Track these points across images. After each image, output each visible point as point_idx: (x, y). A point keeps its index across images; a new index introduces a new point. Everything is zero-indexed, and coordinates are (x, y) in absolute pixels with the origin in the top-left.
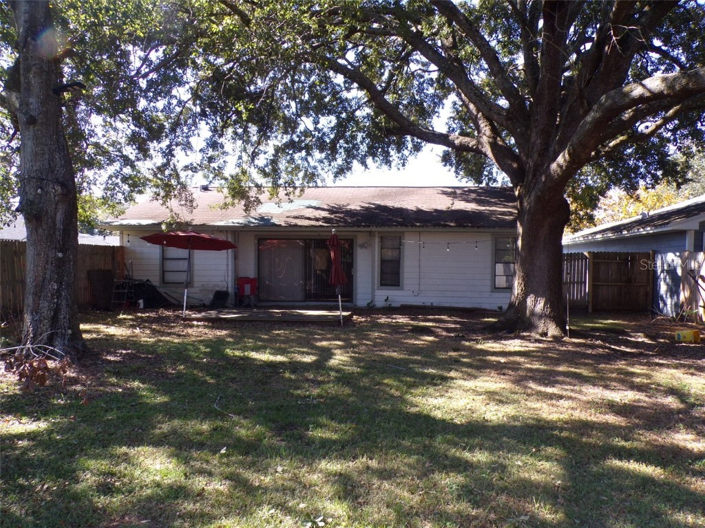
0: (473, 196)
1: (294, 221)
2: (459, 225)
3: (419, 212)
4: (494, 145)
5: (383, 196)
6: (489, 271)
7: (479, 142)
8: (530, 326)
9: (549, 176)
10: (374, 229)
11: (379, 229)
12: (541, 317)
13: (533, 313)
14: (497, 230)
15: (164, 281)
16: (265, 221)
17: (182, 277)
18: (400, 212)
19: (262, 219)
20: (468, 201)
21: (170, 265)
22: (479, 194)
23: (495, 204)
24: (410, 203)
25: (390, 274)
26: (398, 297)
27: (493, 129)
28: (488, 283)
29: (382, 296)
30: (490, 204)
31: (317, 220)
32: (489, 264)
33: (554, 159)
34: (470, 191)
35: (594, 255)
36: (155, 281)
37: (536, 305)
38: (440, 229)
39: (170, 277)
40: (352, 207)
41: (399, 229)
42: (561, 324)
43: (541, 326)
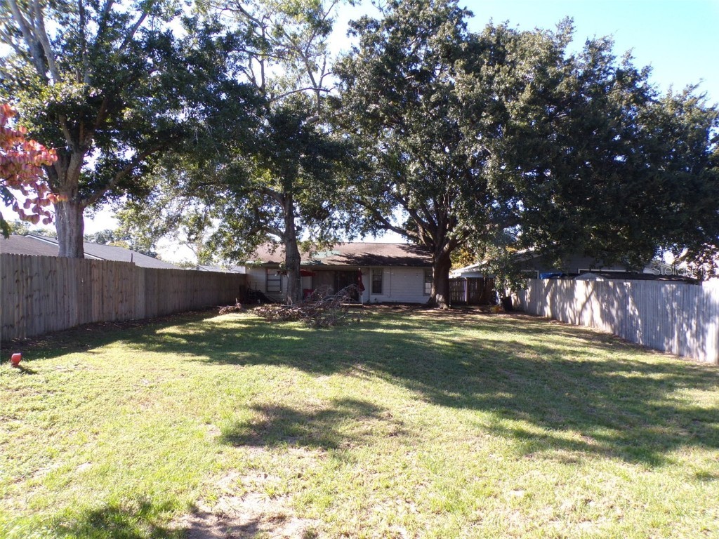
0: (414, 249)
1: (333, 263)
2: (409, 265)
3: (390, 258)
4: (424, 237)
5: (370, 249)
6: (422, 286)
7: (418, 234)
8: (437, 306)
9: (443, 251)
10: (370, 267)
11: (373, 267)
12: (441, 302)
13: (438, 301)
14: (426, 268)
15: (267, 291)
16: (318, 263)
17: (277, 289)
18: (380, 258)
19: (316, 261)
20: (412, 252)
21: (270, 283)
22: (417, 248)
23: (425, 254)
24: (385, 253)
25: (377, 288)
26: (380, 298)
27: (424, 230)
28: (422, 291)
29: (373, 297)
30: (423, 254)
31: (343, 262)
32: (422, 283)
33: (445, 246)
34: (413, 246)
35: (469, 279)
36: (263, 290)
37: (440, 298)
38: (400, 267)
39: (270, 289)
40: (357, 255)
41: (382, 267)
42: (448, 305)
43: (441, 306)
